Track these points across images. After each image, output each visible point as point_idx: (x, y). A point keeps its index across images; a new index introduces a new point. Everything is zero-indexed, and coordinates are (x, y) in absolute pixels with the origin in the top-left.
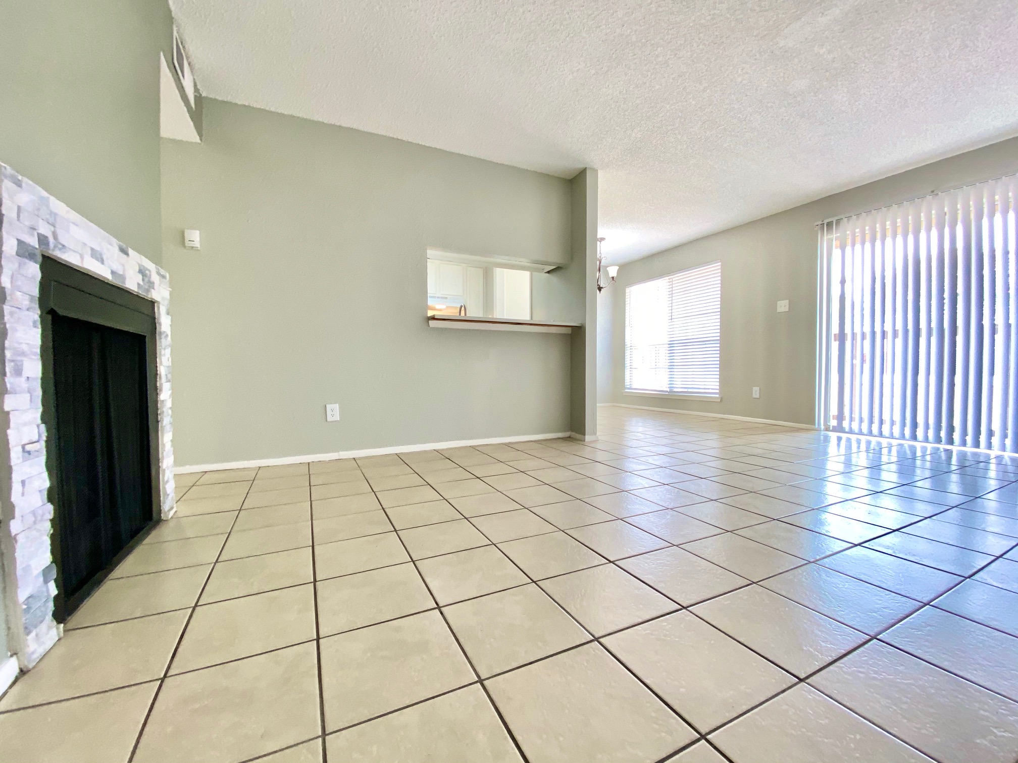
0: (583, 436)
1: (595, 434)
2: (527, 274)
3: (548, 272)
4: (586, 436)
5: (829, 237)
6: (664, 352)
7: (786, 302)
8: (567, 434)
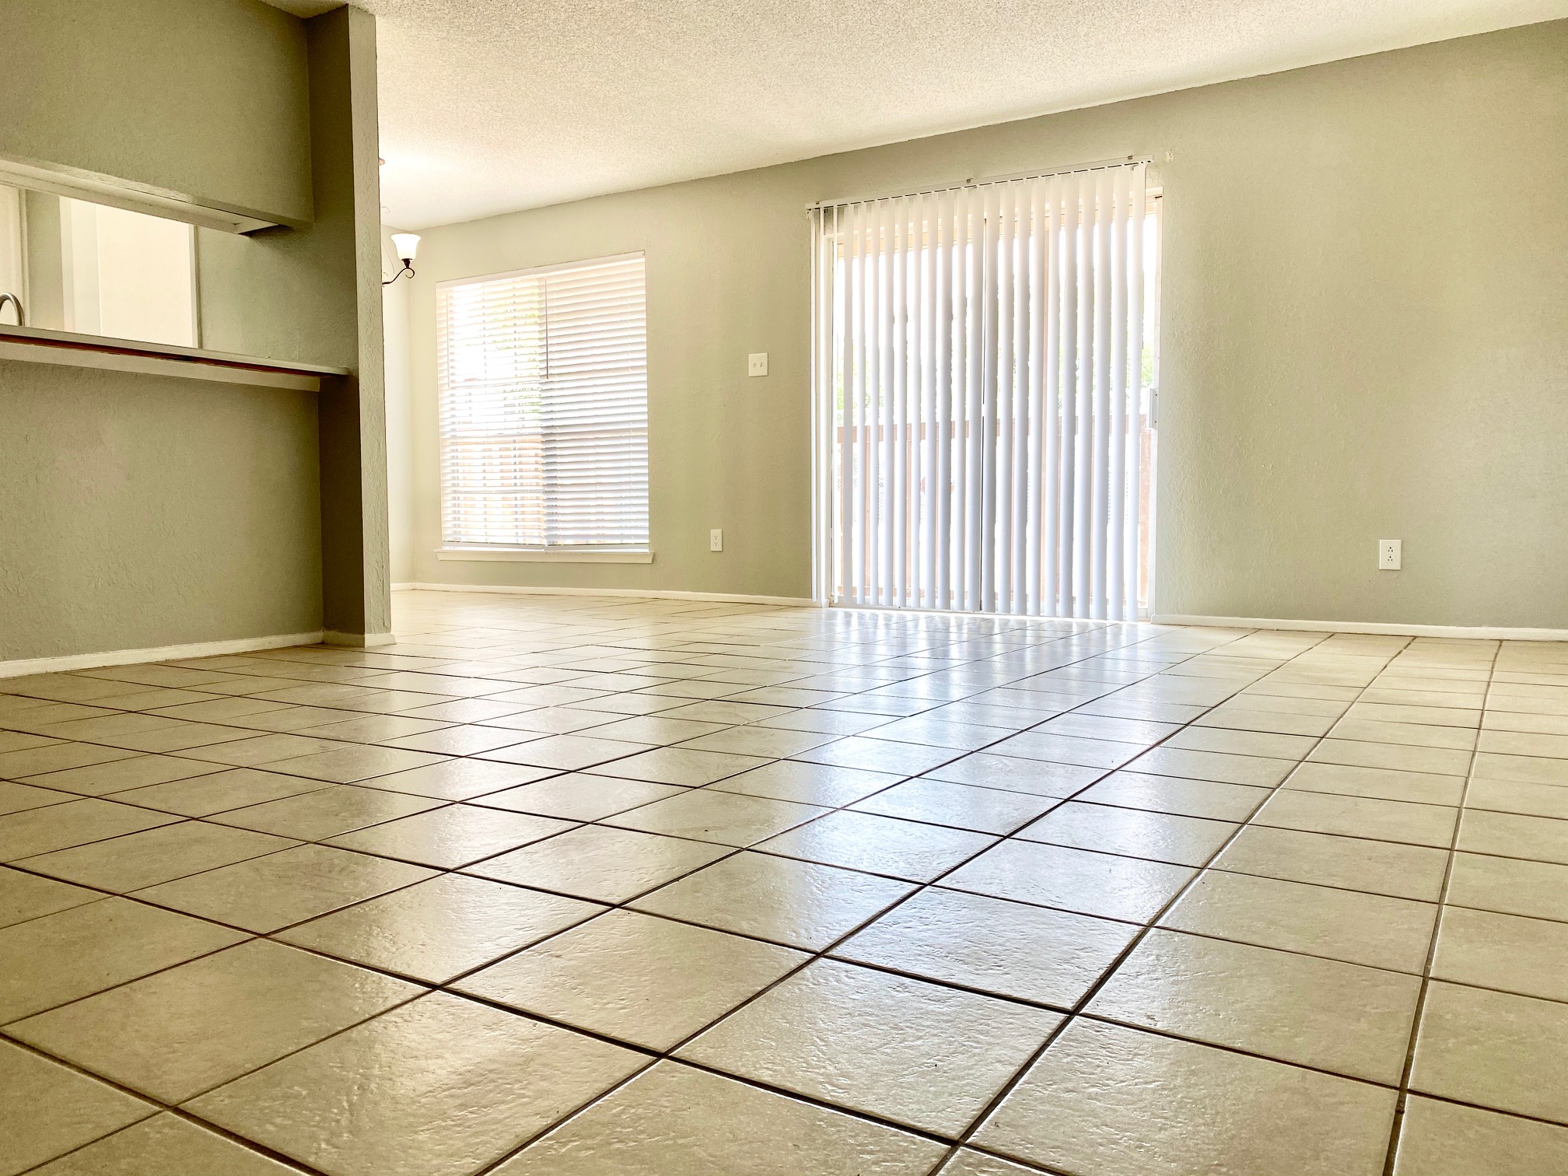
0: (360, 636)
1: (388, 629)
2: (183, 231)
3: (250, 234)
4: (367, 636)
5: (828, 235)
6: (533, 452)
7: (763, 357)
8: (318, 636)
